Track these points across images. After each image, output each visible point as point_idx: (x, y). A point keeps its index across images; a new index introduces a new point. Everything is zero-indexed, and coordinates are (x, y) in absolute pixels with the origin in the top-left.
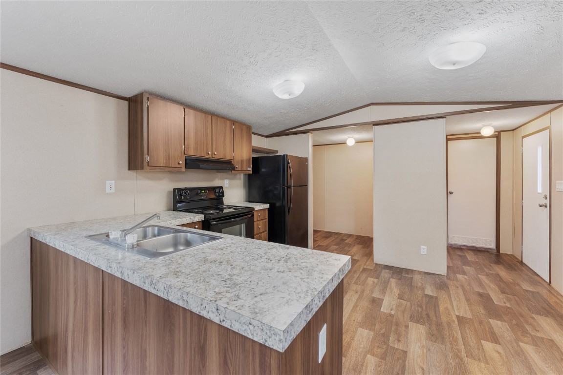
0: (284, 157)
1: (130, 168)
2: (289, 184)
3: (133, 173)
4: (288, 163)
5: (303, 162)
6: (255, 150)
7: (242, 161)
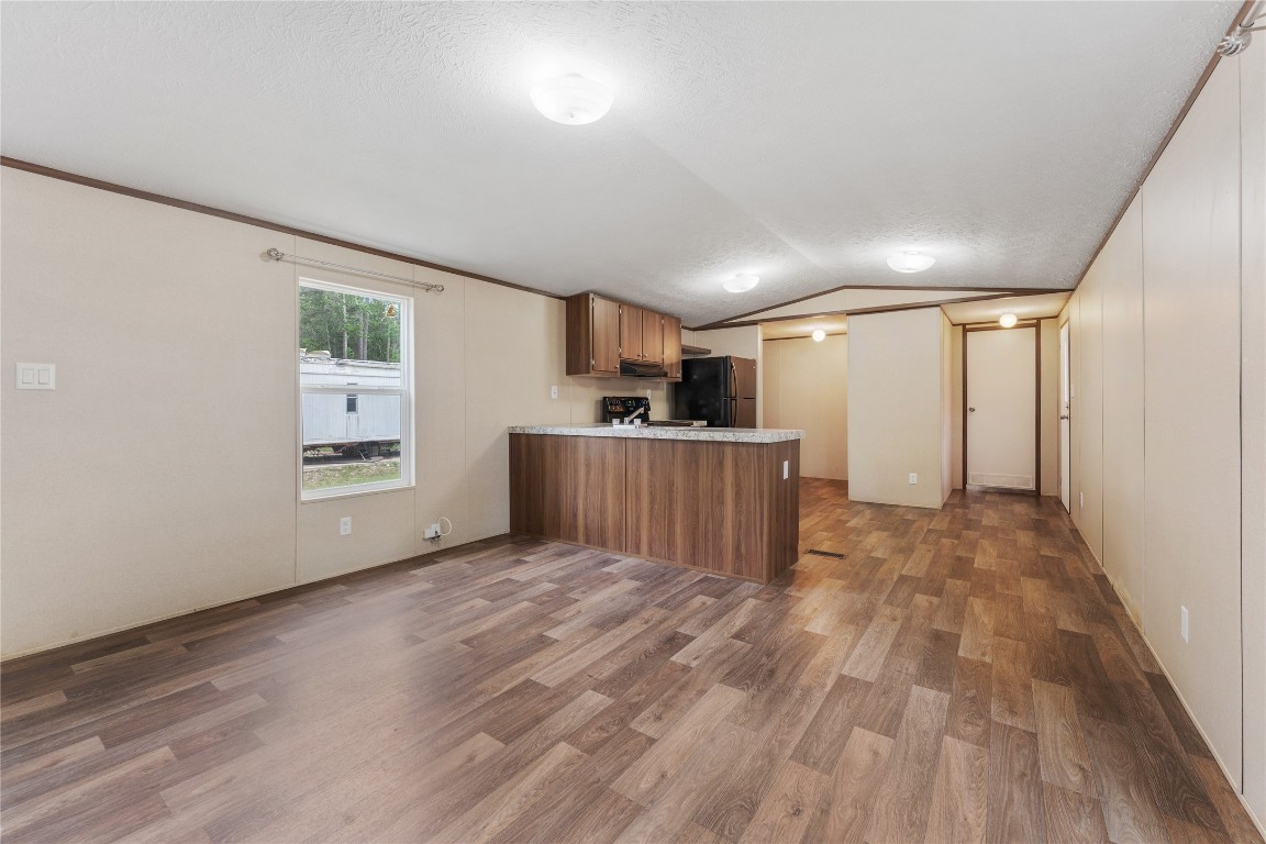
0: (726, 360)
1: (569, 373)
2: (733, 395)
3: (570, 379)
4: (732, 367)
5: (750, 365)
6: (685, 350)
7: (672, 365)
